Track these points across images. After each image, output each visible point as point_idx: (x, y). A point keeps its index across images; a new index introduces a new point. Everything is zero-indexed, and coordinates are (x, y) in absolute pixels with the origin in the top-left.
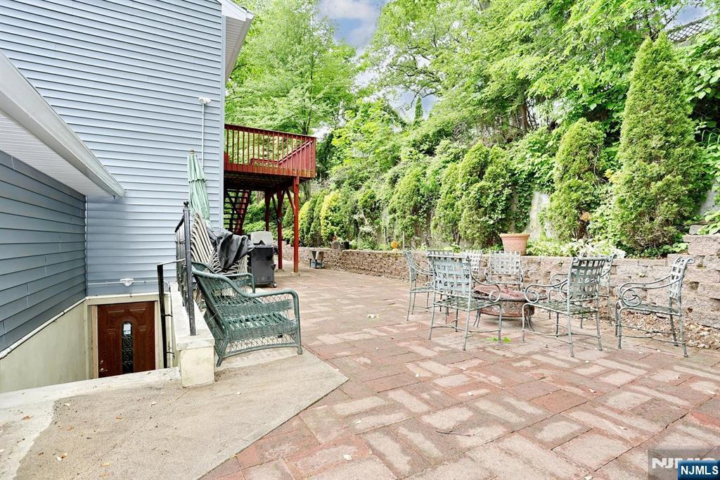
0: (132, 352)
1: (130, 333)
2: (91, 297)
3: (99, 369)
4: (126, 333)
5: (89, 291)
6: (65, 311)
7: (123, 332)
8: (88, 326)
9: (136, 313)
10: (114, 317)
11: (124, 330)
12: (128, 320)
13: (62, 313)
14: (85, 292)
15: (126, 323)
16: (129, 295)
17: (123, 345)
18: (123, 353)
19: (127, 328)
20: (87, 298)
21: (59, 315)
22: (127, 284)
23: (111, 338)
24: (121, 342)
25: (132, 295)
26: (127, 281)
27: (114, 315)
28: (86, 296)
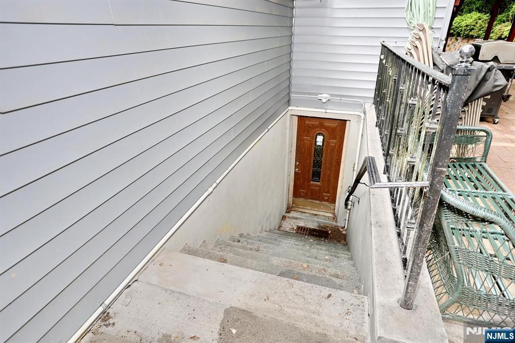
0: (321, 162)
1: (321, 144)
2: (292, 108)
3: (295, 169)
4: (318, 144)
5: (292, 102)
6: (269, 128)
7: (316, 142)
8: (290, 133)
9: (329, 127)
10: (310, 127)
11: (317, 140)
12: (322, 132)
13: (267, 130)
14: (289, 103)
15: (319, 134)
16: (324, 111)
17: (314, 154)
18: (314, 161)
19: (320, 139)
20: (290, 108)
21: (264, 133)
22: (324, 101)
23: (306, 145)
24: (313, 151)
25: (328, 111)
26: (324, 97)
27: (311, 126)
28: (289, 106)
